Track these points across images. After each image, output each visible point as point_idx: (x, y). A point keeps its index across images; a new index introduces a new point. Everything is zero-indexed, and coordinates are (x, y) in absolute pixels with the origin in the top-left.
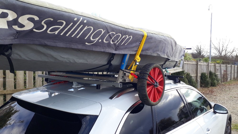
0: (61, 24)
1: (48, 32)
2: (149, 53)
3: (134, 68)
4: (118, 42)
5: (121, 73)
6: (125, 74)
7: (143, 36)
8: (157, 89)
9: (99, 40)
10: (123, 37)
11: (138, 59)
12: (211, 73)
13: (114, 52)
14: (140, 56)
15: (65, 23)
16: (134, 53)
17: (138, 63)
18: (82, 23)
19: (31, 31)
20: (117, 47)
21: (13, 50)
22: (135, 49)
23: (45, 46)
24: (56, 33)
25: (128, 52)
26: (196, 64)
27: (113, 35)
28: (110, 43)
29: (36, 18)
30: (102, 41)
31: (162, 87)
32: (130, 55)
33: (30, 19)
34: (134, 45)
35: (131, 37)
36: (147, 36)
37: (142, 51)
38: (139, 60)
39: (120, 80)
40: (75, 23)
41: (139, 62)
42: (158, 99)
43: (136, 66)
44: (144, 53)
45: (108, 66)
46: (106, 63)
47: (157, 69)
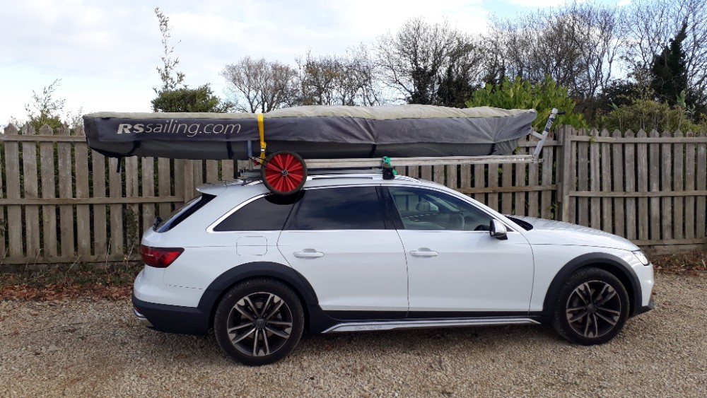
2: (281, 138)
7: (256, 122)
8: (289, 177)
11: (263, 145)
13: (227, 140)
14: (265, 142)
16: (255, 140)
17: (263, 150)
20: (227, 136)
22: (254, 135)
23: (157, 140)
25: (247, 139)
31: (301, 177)
32: (252, 141)
34: (248, 132)
36: (265, 121)
37: (265, 136)
38: (265, 147)
42: (291, 188)
44: (271, 138)
47: (288, 156)
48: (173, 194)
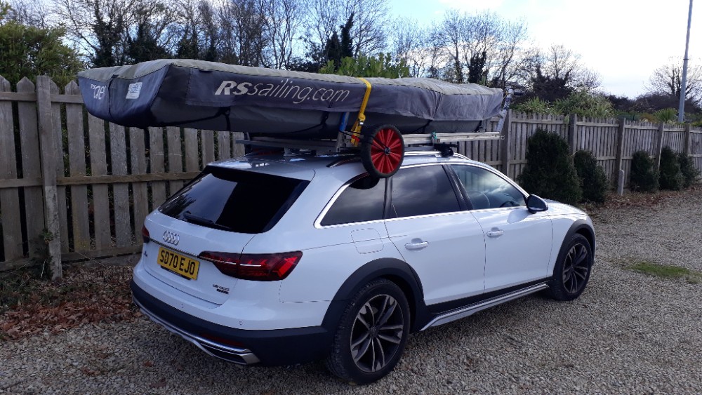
0: (270, 87)
1: (259, 94)
2: (380, 110)
3: (357, 129)
4: (331, 98)
5: (340, 135)
6: (345, 137)
7: (365, 89)
8: (389, 156)
9: (306, 98)
10: (337, 92)
11: (362, 117)
12: (667, 153)
13: (327, 110)
14: (364, 114)
15: (273, 86)
16: (356, 110)
17: (362, 123)
18: (288, 84)
19: (246, 94)
20: (331, 105)
21: (232, 111)
22: (357, 105)
23: (257, 106)
24: (266, 94)
25: (347, 110)
26: (616, 127)
27: (324, 91)
28: (320, 100)
29: (250, 85)
30: (311, 98)
31: (399, 155)
32: (351, 113)
33: (246, 86)
34: (354, 100)
35: (347, 92)
36: (373, 88)
37: (367, 107)
38: (364, 120)
39: (340, 145)
40: (282, 85)
41: (364, 122)
42: (391, 170)
43: (360, 127)
44: (371, 110)
45: (321, 127)
46: (319, 123)
47: (390, 131)
48: (20, 176)
